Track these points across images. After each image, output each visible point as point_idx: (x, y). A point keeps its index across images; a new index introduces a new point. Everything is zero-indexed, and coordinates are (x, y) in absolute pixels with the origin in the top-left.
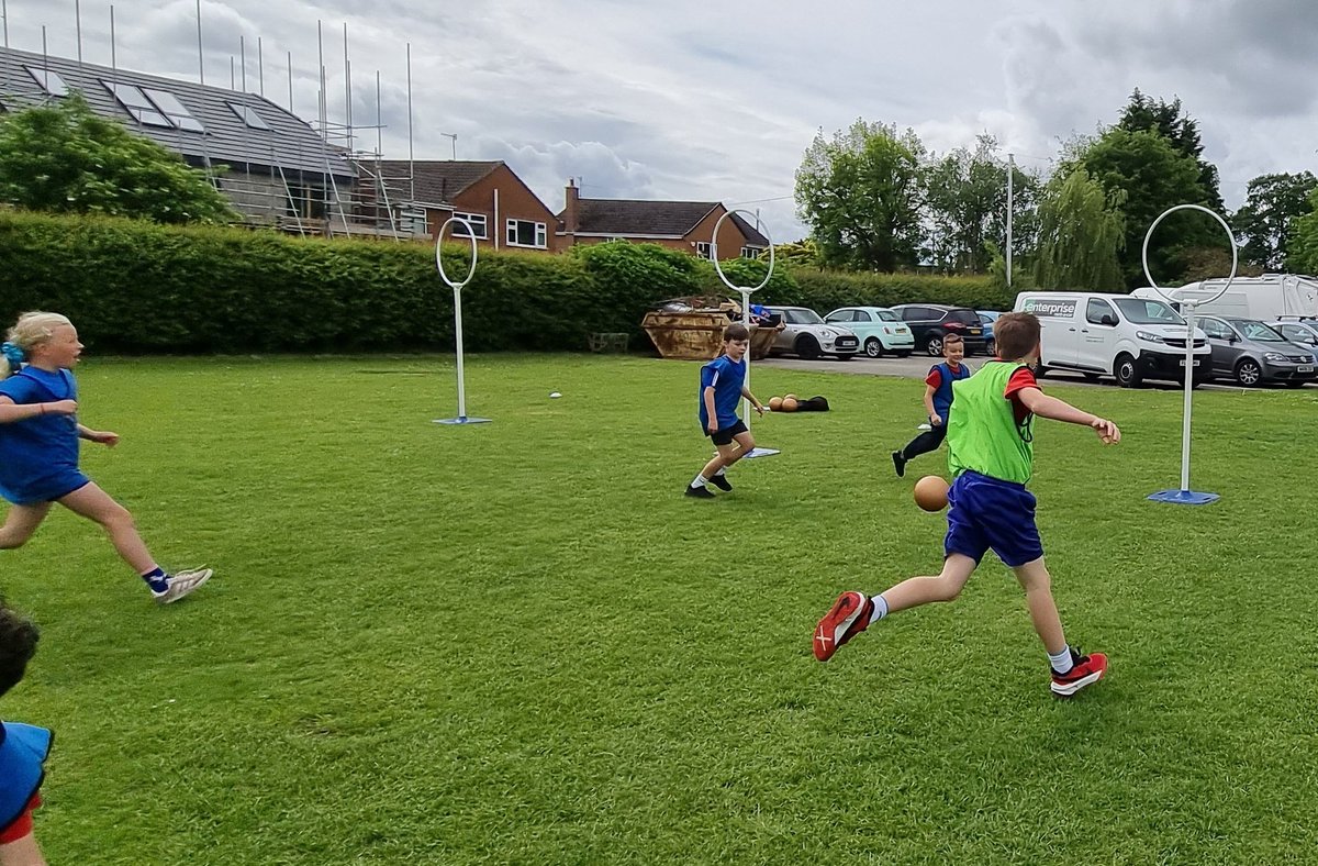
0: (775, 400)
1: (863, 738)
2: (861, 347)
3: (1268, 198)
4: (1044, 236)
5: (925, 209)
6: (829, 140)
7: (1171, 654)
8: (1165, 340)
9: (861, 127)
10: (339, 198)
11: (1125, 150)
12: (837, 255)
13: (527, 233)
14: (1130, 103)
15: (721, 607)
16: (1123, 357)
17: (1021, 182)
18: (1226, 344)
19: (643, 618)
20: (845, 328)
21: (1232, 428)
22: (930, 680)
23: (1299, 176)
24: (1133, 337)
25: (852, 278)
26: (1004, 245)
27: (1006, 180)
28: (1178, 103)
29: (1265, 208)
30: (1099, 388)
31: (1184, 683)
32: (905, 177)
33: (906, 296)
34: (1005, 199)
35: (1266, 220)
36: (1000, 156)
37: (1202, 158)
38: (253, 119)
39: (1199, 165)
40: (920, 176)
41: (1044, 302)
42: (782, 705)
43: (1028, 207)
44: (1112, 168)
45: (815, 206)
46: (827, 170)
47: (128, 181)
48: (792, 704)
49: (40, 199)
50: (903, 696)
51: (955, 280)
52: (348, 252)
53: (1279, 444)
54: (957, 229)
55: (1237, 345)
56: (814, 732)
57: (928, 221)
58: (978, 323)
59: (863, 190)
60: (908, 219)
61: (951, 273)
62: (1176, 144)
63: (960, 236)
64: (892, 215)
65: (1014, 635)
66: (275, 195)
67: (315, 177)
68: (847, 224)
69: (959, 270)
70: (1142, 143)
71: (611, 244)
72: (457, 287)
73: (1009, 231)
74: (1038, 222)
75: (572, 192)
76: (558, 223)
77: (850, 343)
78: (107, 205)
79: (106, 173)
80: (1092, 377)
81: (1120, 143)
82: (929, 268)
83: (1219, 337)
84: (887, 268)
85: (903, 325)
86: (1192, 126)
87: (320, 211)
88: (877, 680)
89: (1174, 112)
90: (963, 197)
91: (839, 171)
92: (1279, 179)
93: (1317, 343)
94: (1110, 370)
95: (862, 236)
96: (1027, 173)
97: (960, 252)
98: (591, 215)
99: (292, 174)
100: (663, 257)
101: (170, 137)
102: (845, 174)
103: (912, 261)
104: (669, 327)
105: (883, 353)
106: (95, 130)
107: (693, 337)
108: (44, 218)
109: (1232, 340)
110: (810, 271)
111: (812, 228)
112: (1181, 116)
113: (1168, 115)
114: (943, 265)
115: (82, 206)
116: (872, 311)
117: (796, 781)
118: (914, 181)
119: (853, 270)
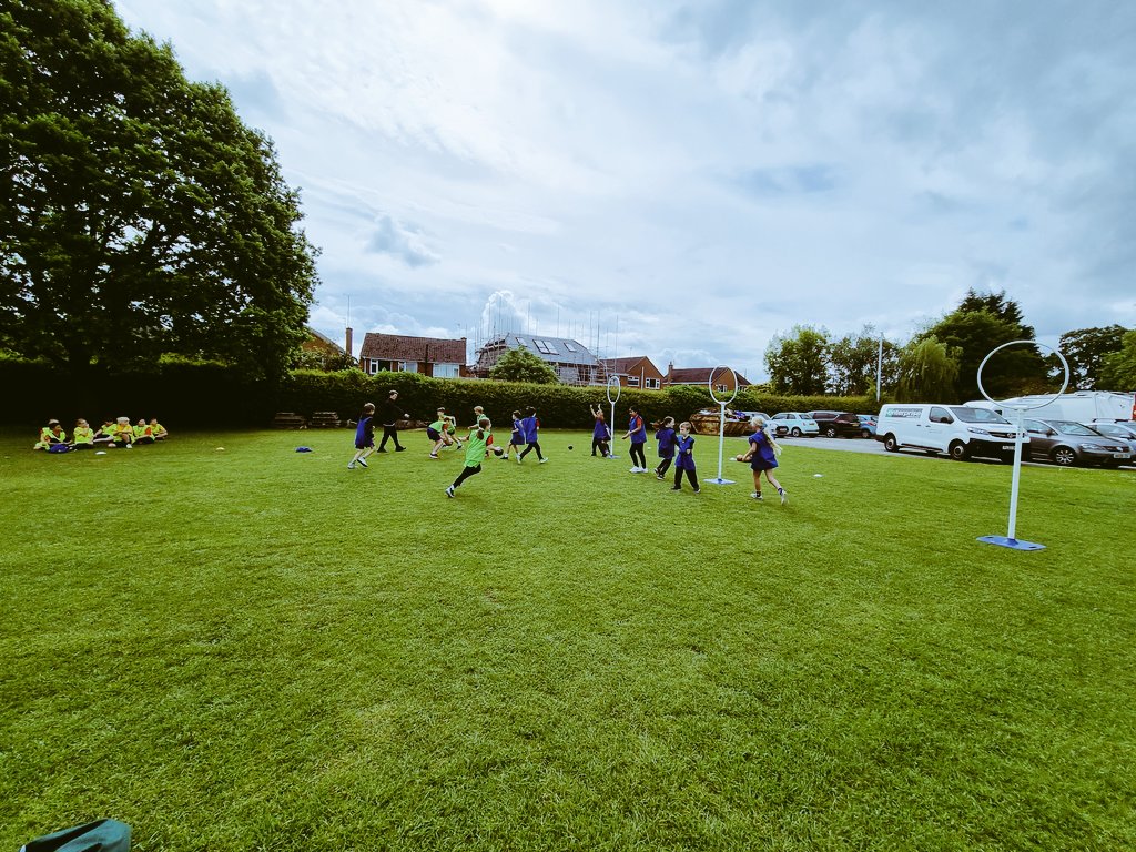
0: (739, 456)
1: (730, 692)
2: (790, 432)
3: (1078, 344)
4: (902, 374)
5: (830, 364)
6: (780, 335)
7: (1005, 691)
8: (991, 433)
9: (798, 328)
10: (593, 373)
11: (961, 323)
12: (781, 388)
13: (653, 384)
14: (966, 296)
15: (678, 569)
16: (955, 442)
17: (887, 347)
18: (1044, 437)
19: (639, 566)
20: (781, 423)
21: (1053, 495)
22: (788, 656)
23: (1107, 329)
24: (963, 431)
25: (788, 399)
26: (876, 380)
27: (878, 345)
28: (1004, 293)
29: (1075, 351)
30: (937, 460)
31: (1023, 730)
32: (819, 349)
33: (816, 406)
34: (877, 356)
35: (1076, 359)
36: (874, 336)
37: (1021, 323)
38: (571, 348)
39: (1019, 327)
40: (828, 348)
41: (900, 410)
42: (688, 646)
43: (892, 359)
44: (951, 334)
45: (772, 366)
46: (779, 350)
47: (532, 371)
48: (694, 648)
49: (512, 378)
50: (767, 664)
51: (845, 399)
52: (589, 392)
53: (1101, 510)
54: (847, 373)
55: (1052, 438)
56: (701, 676)
57: (832, 371)
58: (857, 421)
59: (797, 357)
60: (820, 369)
61: (843, 396)
62: (1001, 316)
63: (849, 377)
64: (811, 368)
65: (858, 633)
66: (574, 373)
67: (586, 366)
68: (788, 374)
69: (848, 394)
70: (974, 318)
71: (679, 387)
72: (613, 403)
73: (879, 373)
74: (898, 367)
75: (671, 366)
76: (664, 379)
77: (785, 430)
78: (526, 378)
79: (527, 369)
80: (932, 453)
81: (957, 319)
82: (830, 394)
83: (1037, 432)
84: (807, 393)
85: (813, 421)
86: (1014, 305)
87: (587, 378)
88: (751, 645)
89: (1000, 298)
90: (852, 357)
91: (785, 349)
92: (1088, 332)
93: (1133, 438)
94: (946, 451)
95: (795, 379)
96: (892, 342)
97: (849, 385)
98: (677, 376)
99: (580, 366)
100: (700, 391)
101: (548, 356)
102: (788, 350)
103: (821, 391)
104: (700, 421)
105: (801, 435)
106: (526, 354)
107: (710, 425)
108: (510, 383)
109: (1049, 434)
110: (767, 396)
111: (771, 376)
112: (1005, 300)
113: (994, 302)
114: (839, 391)
115: (520, 380)
116: (796, 414)
117: (678, 715)
118: (824, 351)
119: (788, 396)
